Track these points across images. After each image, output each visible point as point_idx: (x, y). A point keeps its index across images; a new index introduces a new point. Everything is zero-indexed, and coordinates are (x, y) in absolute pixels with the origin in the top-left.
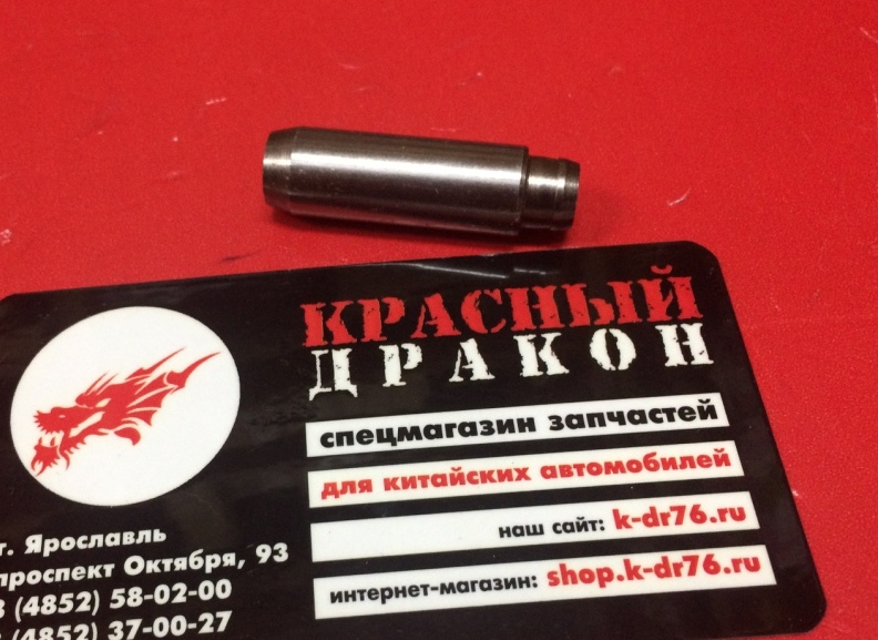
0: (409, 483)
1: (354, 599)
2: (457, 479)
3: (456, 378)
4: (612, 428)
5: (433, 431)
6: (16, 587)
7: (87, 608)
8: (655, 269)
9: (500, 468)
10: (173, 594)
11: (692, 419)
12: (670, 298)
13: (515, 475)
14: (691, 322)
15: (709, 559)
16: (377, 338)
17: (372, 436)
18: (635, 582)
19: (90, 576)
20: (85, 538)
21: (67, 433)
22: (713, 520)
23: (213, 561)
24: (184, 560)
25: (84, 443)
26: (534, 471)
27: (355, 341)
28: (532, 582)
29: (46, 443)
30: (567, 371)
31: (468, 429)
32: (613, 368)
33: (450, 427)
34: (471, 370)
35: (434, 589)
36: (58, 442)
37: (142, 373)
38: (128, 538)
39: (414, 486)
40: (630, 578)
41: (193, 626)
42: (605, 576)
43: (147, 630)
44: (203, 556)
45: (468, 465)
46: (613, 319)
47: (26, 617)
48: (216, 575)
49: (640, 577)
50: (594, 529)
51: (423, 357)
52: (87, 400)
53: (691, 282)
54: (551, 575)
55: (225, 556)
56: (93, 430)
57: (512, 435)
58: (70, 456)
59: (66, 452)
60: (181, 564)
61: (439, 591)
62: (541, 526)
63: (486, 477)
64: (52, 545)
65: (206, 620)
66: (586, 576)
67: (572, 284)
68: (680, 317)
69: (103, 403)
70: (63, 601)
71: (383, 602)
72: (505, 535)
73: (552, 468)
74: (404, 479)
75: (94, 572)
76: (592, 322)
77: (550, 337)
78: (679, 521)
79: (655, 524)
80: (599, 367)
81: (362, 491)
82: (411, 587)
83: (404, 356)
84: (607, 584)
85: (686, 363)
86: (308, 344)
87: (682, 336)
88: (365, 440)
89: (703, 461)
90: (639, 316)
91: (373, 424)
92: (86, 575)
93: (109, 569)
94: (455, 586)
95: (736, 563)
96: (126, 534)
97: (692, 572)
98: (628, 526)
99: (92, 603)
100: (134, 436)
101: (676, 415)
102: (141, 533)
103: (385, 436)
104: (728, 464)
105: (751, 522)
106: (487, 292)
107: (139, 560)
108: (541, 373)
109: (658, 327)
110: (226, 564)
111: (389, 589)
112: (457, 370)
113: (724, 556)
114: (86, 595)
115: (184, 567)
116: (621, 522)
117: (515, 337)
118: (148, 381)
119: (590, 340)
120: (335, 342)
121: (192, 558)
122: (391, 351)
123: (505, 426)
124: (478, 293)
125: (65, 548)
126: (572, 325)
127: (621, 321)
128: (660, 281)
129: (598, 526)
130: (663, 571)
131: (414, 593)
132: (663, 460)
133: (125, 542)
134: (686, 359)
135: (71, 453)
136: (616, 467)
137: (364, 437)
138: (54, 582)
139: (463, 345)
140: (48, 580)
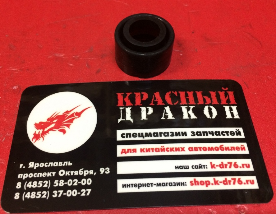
0: (148, 150)
1: (130, 187)
2: (163, 150)
3: (163, 118)
6: (25, 178)
10: (73, 183)
11: (234, 135)
12: (227, 97)
13: (181, 149)
14: (234, 105)
15: (239, 179)
16: (139, 105)
17: (137, 135)
19: (48, 176)
20: (47, 163)
21: (44, 129)
22: (240, 167)
23: (86, 172)
24: (77, 172)
25: (48, 133)
27: (132, 105)
28: (185, 184)
29: (37, 133)
30: (197, 118)
32: (211, 118)
35: (155, 185)
36: (41, 133)
37: (67, 112)
39: (149, 152)
41: (79, 193)
42: (208, 183)
43: (64, 194)
44: (83, 171)
45: (166, 146)
46: (210, 102)
47: (27, 188)
49: (218, 184)
50: (204, 168)
53: (233, 93)
54: (191, 182)
55: (90, 171)
56: (51, 129)
57: (180, 137)
58: (44, 137)
59: (43, 136)
60: (76, 173)
61: (156, 186)
62: (188, 166)
63: (172, 150)
64: (37, 165)
65: (83, 192)
66: (202, 183)
68: (230, 104)
69: (55, 121)
70: (39, 184)
71: (139, 188)
72: (177, 168)
73: (192, 148)
74: (146, 149)
75: (49, 174)
76: (204, 103)
77: (192, 107)
78: (230, 167)
79: (223, 167)
84: (209, 186)
87: (231, 110)
88: (135, 136)
89: (237, 148)
92: (47, 175)
93: (54, 173)
95: (247, 181)
96: (60, 163)
97: (234, 183)
98: (215, 168)
99: (48, 184)
100: (64, 132)
101: (229, 134)
102: (65, 163)
104: (245, 150)
106: (173, 92)
109: (224, 106)
110: (90, 174)
111: (141, 184)
112: (163, 116)
113: (244, 179)
114: (46, 182)
115: (77, 174)
116: (213, 166)
118: (69, 114)
119: (204, 109)
120: (126, 105)
121: (80, 171)
122: (143, 109)
123: (178, 134)
124: (170, 92)
125: (41, 166)
126: (198, 104)
128: (224, 92)
129: (205, 167)
130: (225, 183)
131: (148, 186)
132: (226, 147)
133: (59, 165)
134: (232, 117)
135: (45, 136)
136: (211, 149)
138: (37, 178)
139: (165, 108)
140: (35, 176)
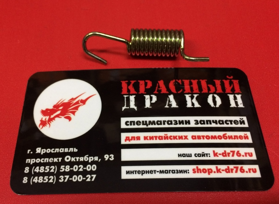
4: (213, 125)
5: (159, 123)
7: (53, 171)
8: (228, 77)
9: (179, 135)
18: (219, 173)
26: (190, 137)
31: (170, 123)
33: (164, 122)
34: (171, 104)
38: (66, 150)
40: (218, 172)
48: (92, 163)
51: (157, 99)
52: (56, 107)
67: (203, 79)
80: (210, 106)
81: (137, 140)
82: (151, 171)
83: (151, 99)
85: (236, 107)
86: (123, 93)
90: (223, 91)
91: (141, 119)
94: (164, 171)
103: (145, 123)
105: (254, 157)
107: (69, 157)
108: (192, 107)
117: (185, 95)
127: (217, 92)
137: (138, 123)
